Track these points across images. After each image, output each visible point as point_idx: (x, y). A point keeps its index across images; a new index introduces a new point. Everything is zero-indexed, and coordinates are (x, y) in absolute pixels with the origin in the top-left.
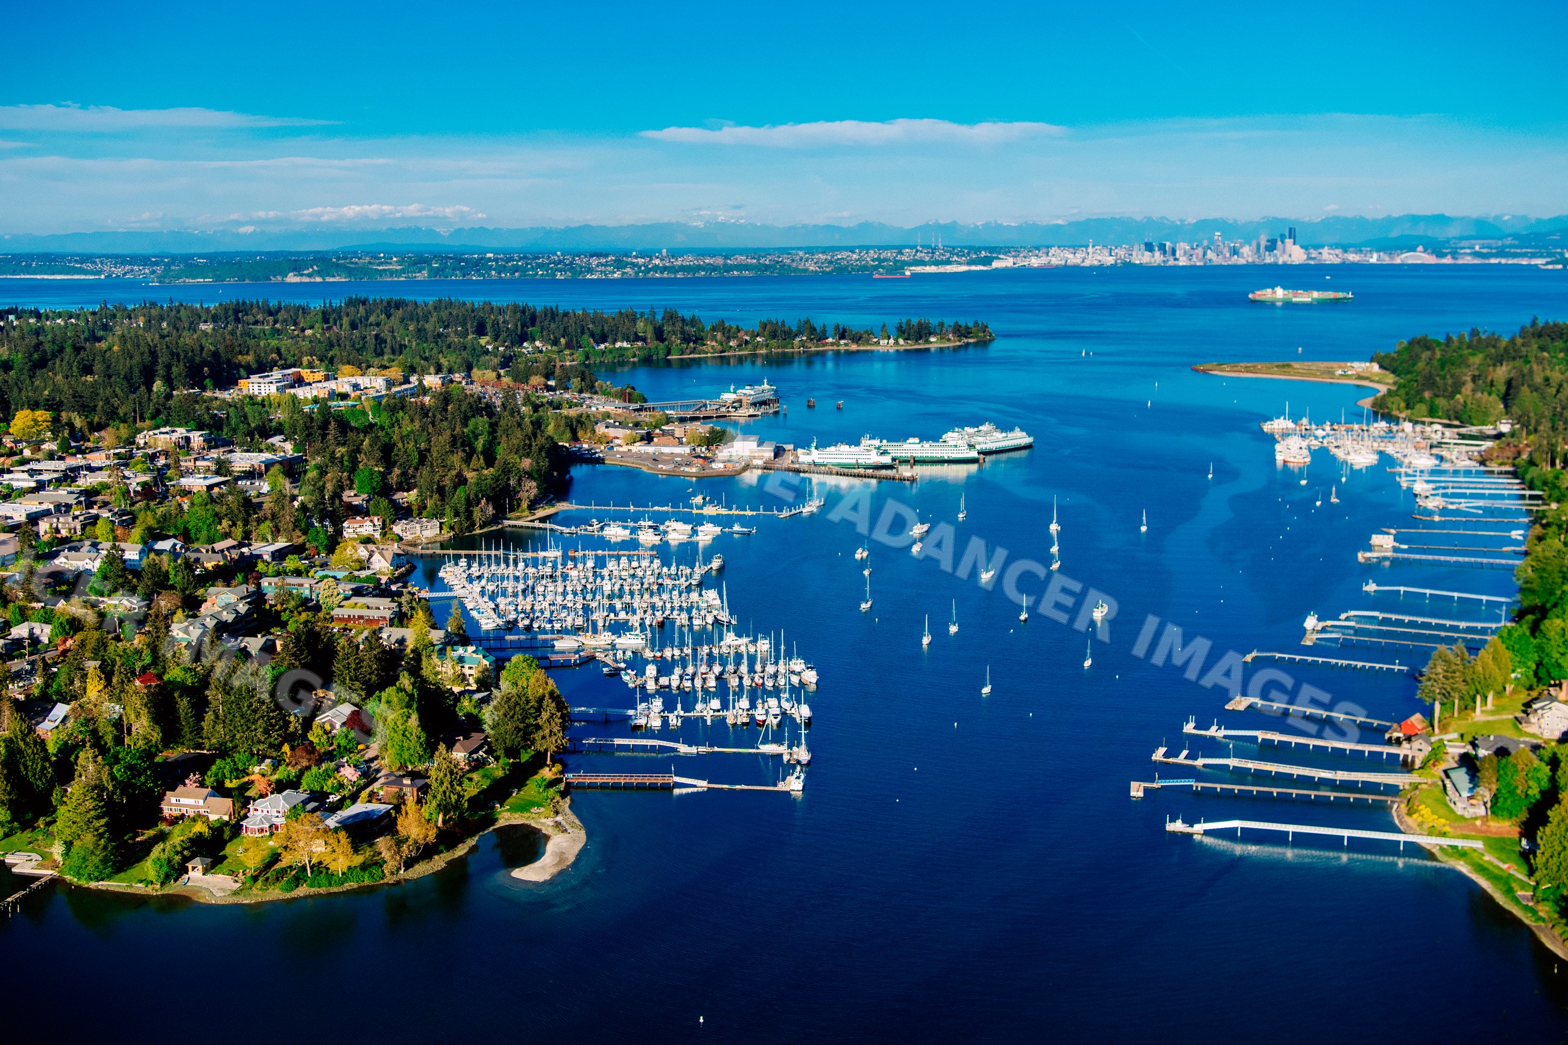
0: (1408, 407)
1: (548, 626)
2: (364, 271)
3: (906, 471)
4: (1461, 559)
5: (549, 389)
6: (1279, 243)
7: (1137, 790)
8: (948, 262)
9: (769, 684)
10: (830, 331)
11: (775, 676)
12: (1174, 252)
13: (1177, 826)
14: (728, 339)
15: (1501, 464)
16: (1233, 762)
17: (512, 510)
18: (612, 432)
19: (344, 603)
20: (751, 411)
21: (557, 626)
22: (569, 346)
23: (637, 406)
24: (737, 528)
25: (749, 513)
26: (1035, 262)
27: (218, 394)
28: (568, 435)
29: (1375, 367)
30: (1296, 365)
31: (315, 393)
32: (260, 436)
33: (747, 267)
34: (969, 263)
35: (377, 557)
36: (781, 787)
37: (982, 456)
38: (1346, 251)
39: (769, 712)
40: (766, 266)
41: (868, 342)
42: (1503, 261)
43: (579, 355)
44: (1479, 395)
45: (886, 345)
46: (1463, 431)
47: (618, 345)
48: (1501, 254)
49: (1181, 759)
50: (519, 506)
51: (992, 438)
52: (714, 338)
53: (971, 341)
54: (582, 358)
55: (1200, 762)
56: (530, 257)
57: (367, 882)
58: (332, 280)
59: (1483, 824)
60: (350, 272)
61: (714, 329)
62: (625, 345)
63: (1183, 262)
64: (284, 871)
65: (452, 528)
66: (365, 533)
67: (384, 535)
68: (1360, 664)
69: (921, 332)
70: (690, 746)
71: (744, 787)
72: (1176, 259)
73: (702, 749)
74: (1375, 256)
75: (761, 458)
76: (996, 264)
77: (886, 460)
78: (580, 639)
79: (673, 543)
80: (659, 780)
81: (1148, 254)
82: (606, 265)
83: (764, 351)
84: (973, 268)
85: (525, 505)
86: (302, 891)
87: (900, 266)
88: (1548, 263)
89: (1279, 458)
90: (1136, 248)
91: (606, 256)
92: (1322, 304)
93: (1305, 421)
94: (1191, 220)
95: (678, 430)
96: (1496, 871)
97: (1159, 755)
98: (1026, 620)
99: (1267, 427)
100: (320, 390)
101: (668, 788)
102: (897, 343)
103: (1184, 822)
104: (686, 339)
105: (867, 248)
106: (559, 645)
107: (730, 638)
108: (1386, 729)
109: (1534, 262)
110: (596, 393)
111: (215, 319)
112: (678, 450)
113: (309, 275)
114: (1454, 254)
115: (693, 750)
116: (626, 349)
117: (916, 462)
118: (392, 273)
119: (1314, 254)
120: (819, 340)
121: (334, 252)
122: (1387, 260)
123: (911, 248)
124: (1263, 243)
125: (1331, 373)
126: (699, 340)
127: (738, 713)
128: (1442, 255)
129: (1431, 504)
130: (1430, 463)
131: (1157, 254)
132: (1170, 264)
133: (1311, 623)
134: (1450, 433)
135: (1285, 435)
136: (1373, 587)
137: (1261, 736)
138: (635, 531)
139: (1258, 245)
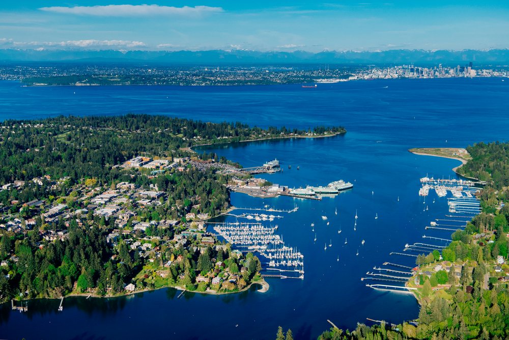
1: (245, 243)
2: (106, 81)
3: (319, 197)
5: (213, 162)
6: (465, 68)
7: (362, 279)
8: (331, 77)
9: (294, 258)
10: (292, 130)
11: (295, 256)
12: (422, 72)
13: (368, 285)
14: (259, 134)
16: (380, 275)
18: (237, 181)
20: (273, 171)
21: (247, 243)
22: (209, 138)
23: (240, 170)
24: (279, 216)
25: (280, 211)
26: (366, 77)
27: (122, 166)
29: (466, 152)
30: (442, 149)
34: (340, 78)
35: (200, 225)
36: (300, 277)
37: (338, 191)
39: (295, 263)
41: (304, 135)
45: (310, 135)
46: (477, 183)
47: (224, 137)
49: (371, 274)
50: (224, 209)
51: (342, 185)
52: (254, 134)
53: (338, 133)
54: (213, 142)
55: (375, 275)
57: (236, 292)
58: (93, 85)
59: (418, 286)
60: (100, 82)
62: (226, 137)
63: (425, 77)
64: (223, 290)
65: (210, 216)
66: (191, 217)
67: (195, 218)
68: (413, 256)
69: (322, 131)
71: (293, 277)
72: (423, 76)
75: (280, 191)
76: (350, 78)
77: (313, 193)
78: (253, 247)
80: (278, 276)
83: (270, 138)
84: (342, 80)
86: (227, 293)
89: (420, 193)
91: (199, 76)
93: (433, 178)
94: (434, 50)
95: (255, 180)
96: (418, 293)
97: (367, 273)
99: (421, 181)
101: (280, 277)
102: (314, 135)
104: (245, 135)
107: (284, 247)
108: (411, 269)
110: (226, 163)
112: (257, 188)
113: (85, 83)
115: (283, 271)
116: (226, 139)
117: (321, 193)
118: (116, 82)
119: (480, 73)
120: (288, 134)
124: (459, 69)
125: (452, 154)
127: (289, 264)
129: (452, 211)
130: (460, 196)
131: (415, 73)
132: (420, 77)
133: (407, 246)
134: (473, 184)
135: (425, 184)
136: (424, 237)
137: (387, 270)
138: (254, 216)
139: (457, 69)
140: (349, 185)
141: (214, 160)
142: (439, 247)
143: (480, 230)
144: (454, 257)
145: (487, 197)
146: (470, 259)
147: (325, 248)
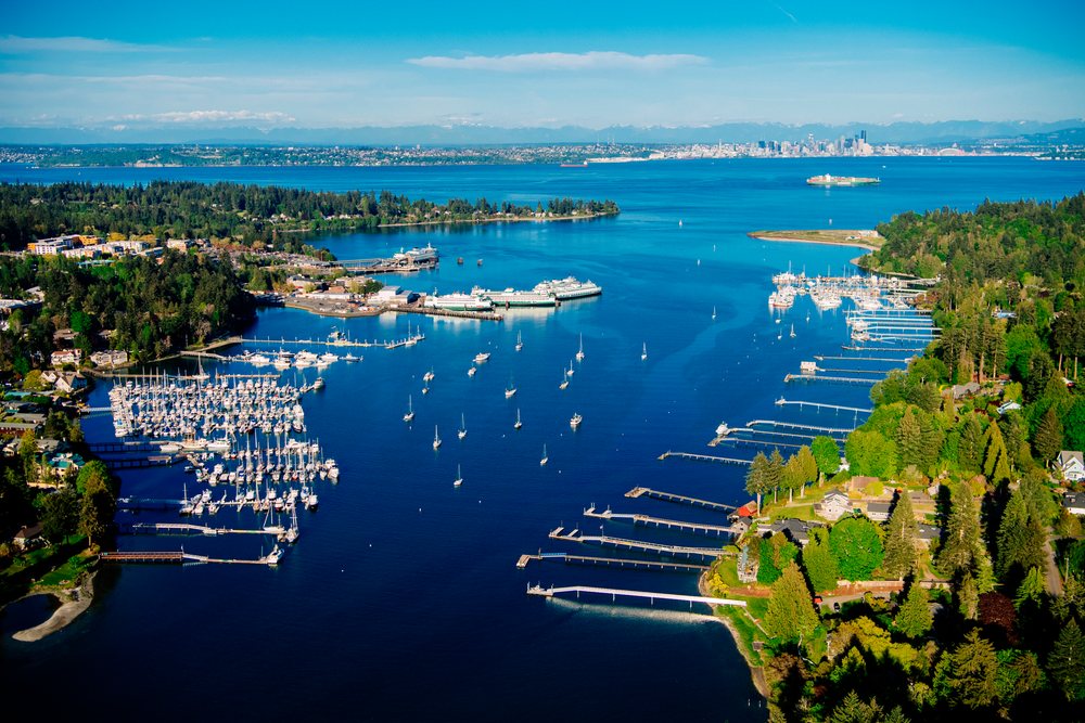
0: (882, 264)
1: (166, 434)
2: (194, 159)
3: (498, 313)
4: (856, 380)
5: (269, 250)
6: (854, 141)
8: (618, 155)
9: (301, 478)
10: (500, 206)
11: (308, 472)
12: (779, 148)
13: (537, 590)
14: (424, 213)
15: (925, 307)
16: (603, 539)
17: (191, 343)
18: (297, 283)
19: (8, 418)
20: (413, 267)
21: (172, 434)
22: (304, 217)
23: (328, 263)
24: (349, 357)
25: (366, 345)
26: (680, 155)
27: (12, 254)
28: (265, 285)
29: (876, 234)
30: (822, 232)
31: (83, 253)
32: (22, 287)
33: (472, 159)
34: (632, 156)
35: (61, 381)
36: (263, 561)
37: (557, 302)
38: (902, 147)
39: (287, 501)
40: (486, 159)
41: (526, 215)
42: (1013, 154)
43: (312, 225)
44: (927, 256)
45: (539, 218)
46: (913, 282)
47: (341, 217)
48: (1012, 149)
49: (570, 537)
50: (197, 340)
51: (570, 287)
52: (414, 212)
53: (602, 214)
54: (314, 226)
55: (581, 539)
56: (317, 151)
58: (170, 166)
59: (752, 588)
60: (183, 160)
61: (415, 205)
62: (347, 217)
63: (785, 155)
65: (137, 357)
66: (68, 362)
67: (82, 363)
68: (739, 461)
69: (566, 208)
70: (213, 528)
71: (235, 561)
72: (781, 153)
73: (221, 531)
74: (922, 150)
75: (398, 303)
76: (652, 157)
77: (487, 304)
78: (181, 444)
79: (300, 368)
80: (173, 556)
81: (760, 149)
82: (370, 156)
83: (450, 221)
84: (636, 159)
85: (201, 340)
87: (582, 157)
88: (1041, 156)
89: (772, 302)
90: (753, 145)
91: (372, 149)
92: (859, 187)
93: (803, 275)
94: (799, 125)
95: (348, 282)
96: (748, 625)
97: (553, 535)
98: (520, 427)
99: (775, 280)
100: (87, 252)
101: (180, 562)
102: (547, 215)
103: (541, 587)
104: (393, 213)
105: (561, 145)
106: (164, 449)
107: (294, 443)
108: (729, 512)
109: (1034, 154)
110: (303, 253)
111: (46, 196)
112: (341, 297)
113: (153, 162)
114: (978, 150)
115: (214, 531)
116: (347, 220)
117: (510, 305)
118: (214, 161)
119: (879, 149)
120: (491, 213)
121: (173, 145)
122: (930, 153)
123: (593, 144)
124: (843, 142)
125: (843, 238)
126: (404, 213)
127: (264, 502)
128: (970, 150)
129: (860, 337)
130: (876, 306)
131: (767, 149)
132: (776, 156)
133: (722, 429)
134: (903, 283)
135: (785, 285)
136: (782, 401)
137: (636, 518)
138: (272, 358)
139: (840, 143)
140: (590, 287)
141: (271, 246)
142: (831, 430)
143: (962, 374)
144: (892, 460)
145: (953, 298)
146: (955, 466)
147: (436, 444)
